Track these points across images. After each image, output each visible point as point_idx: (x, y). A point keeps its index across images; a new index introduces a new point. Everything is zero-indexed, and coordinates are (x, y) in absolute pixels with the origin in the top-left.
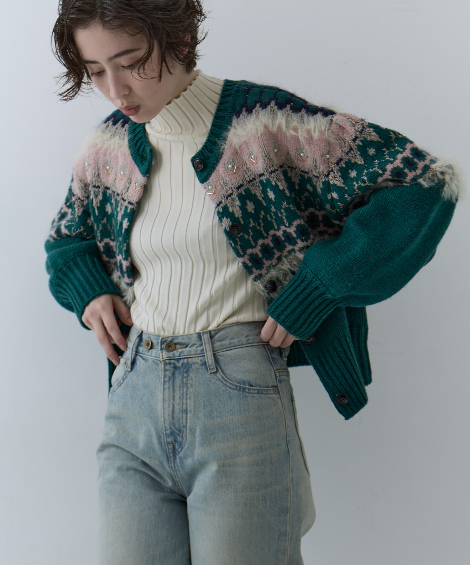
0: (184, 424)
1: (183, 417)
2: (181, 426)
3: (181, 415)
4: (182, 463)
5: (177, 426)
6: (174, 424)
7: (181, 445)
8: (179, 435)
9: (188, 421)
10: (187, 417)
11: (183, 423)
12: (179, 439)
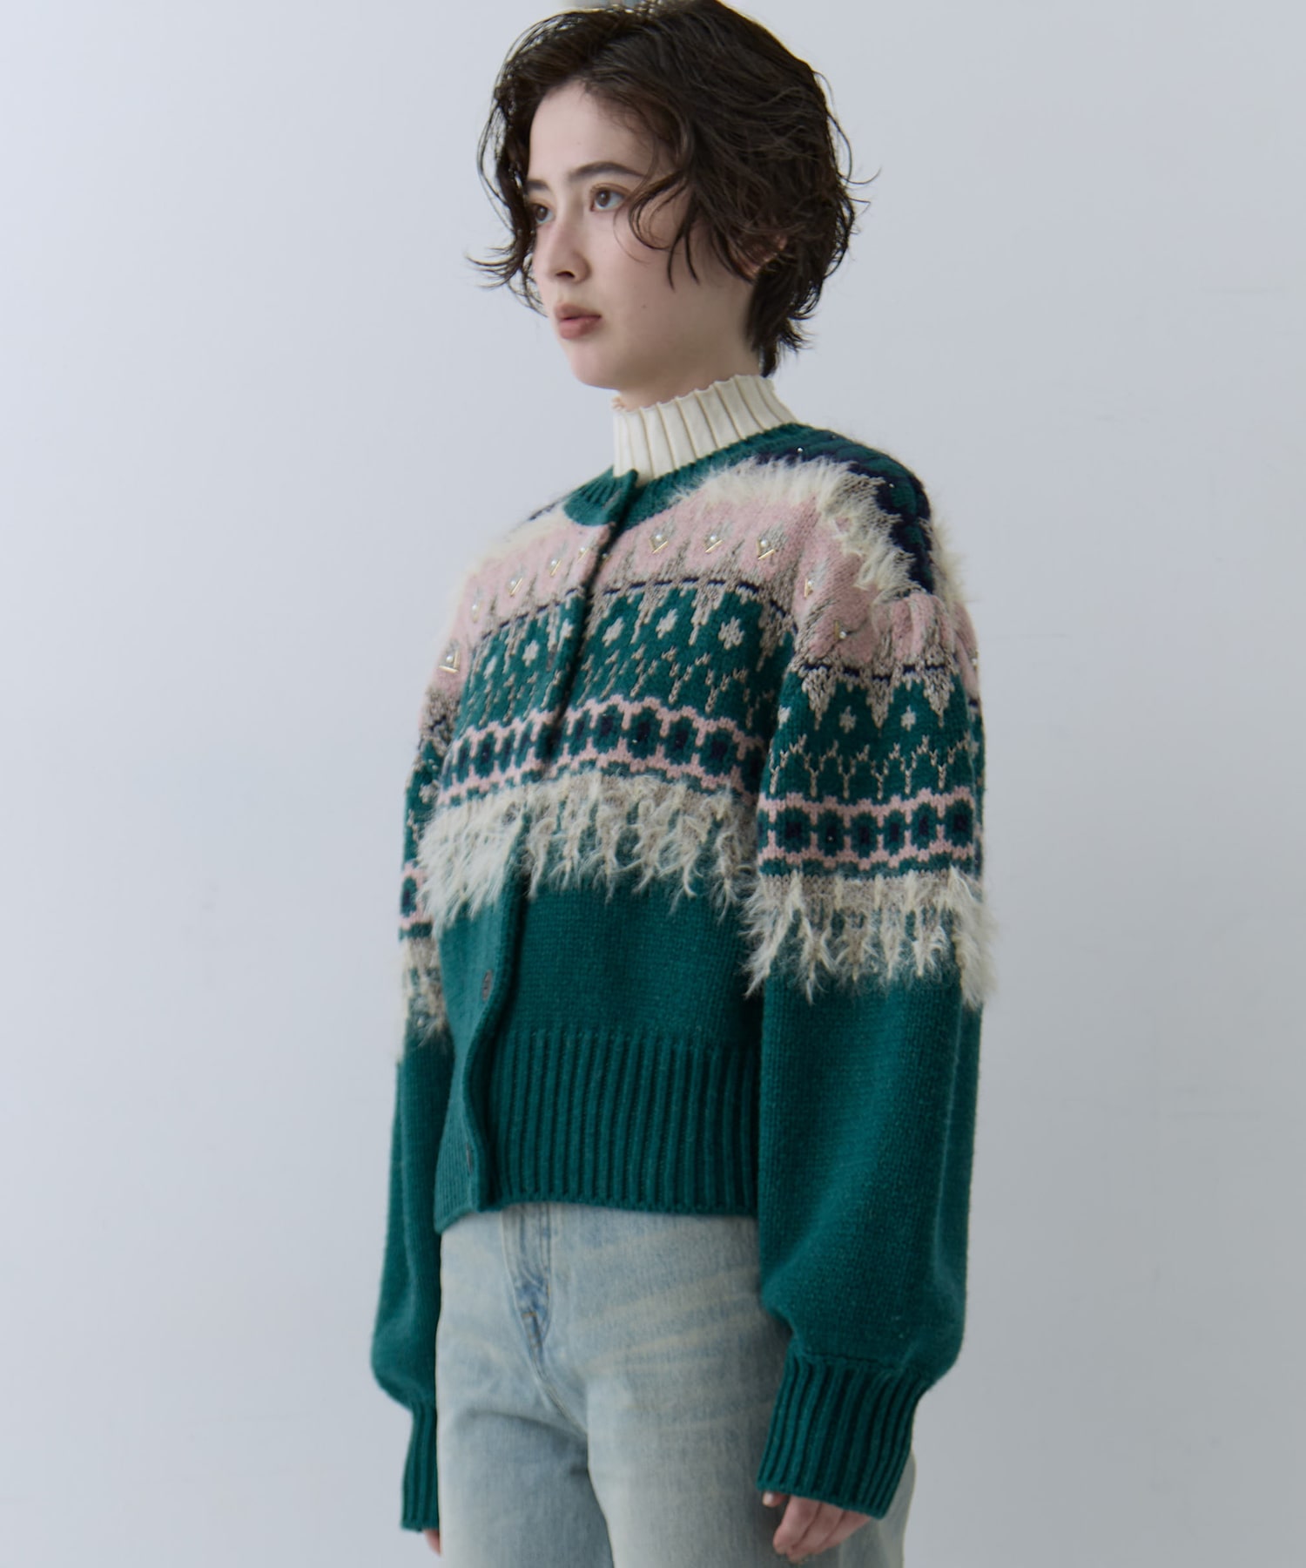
0: (546, 1263)
1: (541, 1246)
2: (541, 1267)
3: (537, 1241)
4: (553, 1360)
5: (533, 1269)
6: (525, 1263)
7: (546, 1315)
8: (539, 1290)
9: (553, 1254)
10: (549, 1244)
11: (542, 1261)
12: (542, 1300)
